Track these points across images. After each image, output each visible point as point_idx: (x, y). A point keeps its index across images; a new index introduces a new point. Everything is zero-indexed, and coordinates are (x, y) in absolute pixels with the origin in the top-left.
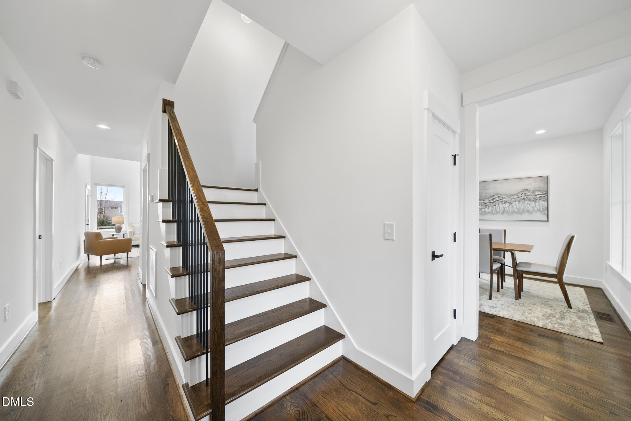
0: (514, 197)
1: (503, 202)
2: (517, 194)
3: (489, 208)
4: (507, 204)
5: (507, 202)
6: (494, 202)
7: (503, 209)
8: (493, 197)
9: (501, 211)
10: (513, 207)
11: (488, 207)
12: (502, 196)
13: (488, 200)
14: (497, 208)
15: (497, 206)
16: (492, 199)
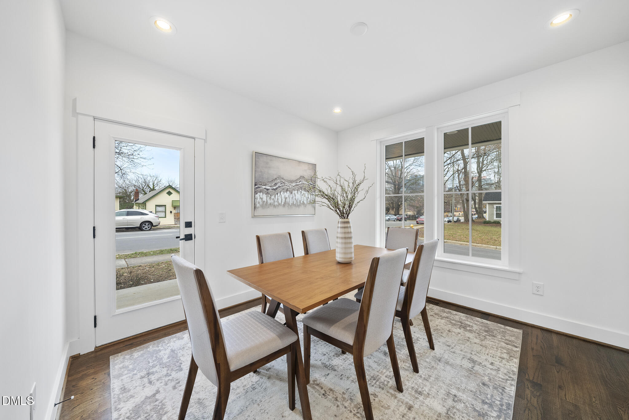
0: (294, 184)
1: (285, 190)
2: (296, 181)
3: (271, 197)
4: (288, 192)
5: (288, 190)
6: (276, 189)
7: (284, 199)
8: (276, 182)
9: (283, 203)
10: (292, 197)
11: (271, 195)
12: (284, 181)
13: (270, 185)
14: (279, 197)
15: (279, 194)
16: (274, 184)
